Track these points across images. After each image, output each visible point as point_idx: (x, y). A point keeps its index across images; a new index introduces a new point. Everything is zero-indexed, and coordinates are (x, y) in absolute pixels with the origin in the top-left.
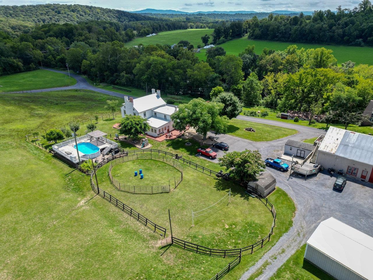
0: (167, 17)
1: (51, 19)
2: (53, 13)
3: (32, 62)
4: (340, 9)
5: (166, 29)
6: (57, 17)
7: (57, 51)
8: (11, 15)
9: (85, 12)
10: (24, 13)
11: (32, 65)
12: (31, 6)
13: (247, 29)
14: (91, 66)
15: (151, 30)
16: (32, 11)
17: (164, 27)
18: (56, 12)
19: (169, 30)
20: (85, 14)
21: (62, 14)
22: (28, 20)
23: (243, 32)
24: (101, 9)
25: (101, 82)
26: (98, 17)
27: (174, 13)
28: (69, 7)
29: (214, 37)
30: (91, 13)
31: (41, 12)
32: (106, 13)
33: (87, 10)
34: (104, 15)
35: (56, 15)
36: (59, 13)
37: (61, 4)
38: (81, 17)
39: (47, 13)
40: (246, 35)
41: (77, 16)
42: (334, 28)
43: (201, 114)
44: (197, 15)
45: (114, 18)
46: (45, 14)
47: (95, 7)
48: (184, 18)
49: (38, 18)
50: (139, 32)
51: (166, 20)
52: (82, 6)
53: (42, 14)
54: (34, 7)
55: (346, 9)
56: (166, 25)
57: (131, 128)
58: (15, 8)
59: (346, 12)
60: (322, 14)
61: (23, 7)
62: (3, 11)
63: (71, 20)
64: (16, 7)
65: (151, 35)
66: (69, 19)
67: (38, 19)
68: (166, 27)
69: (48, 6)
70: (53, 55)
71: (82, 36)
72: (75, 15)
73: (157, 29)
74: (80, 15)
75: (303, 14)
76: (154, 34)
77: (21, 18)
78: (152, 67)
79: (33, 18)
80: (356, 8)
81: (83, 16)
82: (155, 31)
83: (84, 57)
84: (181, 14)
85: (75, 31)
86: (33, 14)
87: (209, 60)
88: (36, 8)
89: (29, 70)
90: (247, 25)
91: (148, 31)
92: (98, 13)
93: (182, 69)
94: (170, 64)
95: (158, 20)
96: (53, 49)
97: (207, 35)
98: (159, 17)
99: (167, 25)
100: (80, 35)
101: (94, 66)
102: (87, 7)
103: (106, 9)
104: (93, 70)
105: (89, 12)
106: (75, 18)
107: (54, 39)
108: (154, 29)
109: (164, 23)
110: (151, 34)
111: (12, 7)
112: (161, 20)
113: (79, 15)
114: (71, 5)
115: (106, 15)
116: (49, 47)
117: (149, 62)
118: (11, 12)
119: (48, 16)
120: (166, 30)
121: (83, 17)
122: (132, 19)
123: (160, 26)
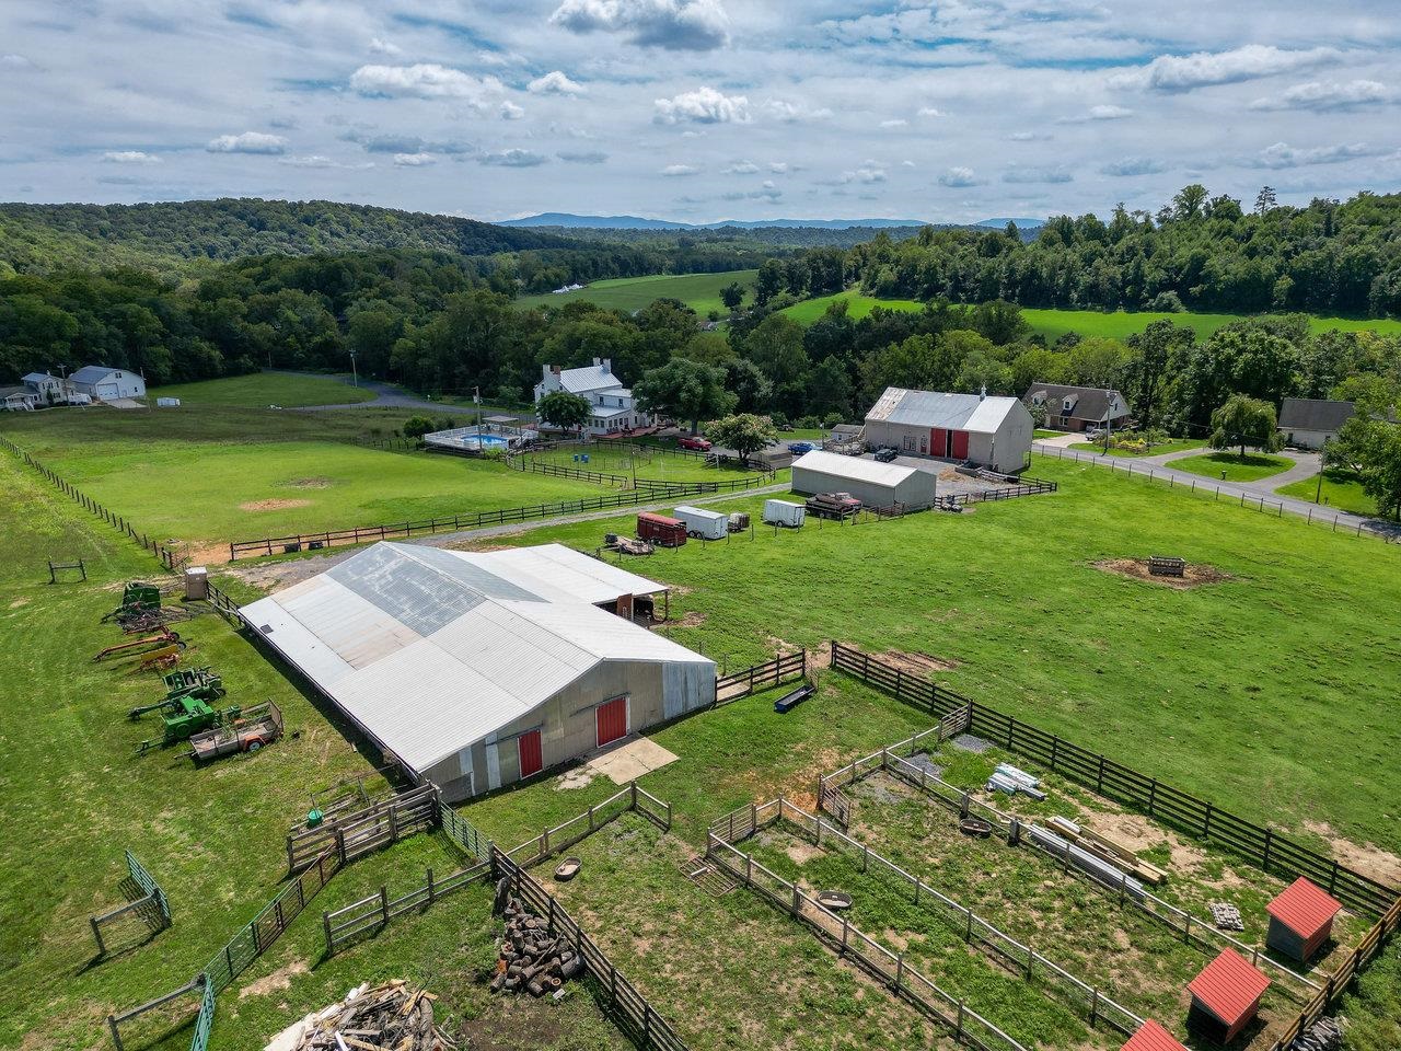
0: (617, 239)
1: (235, 244)
2: (243, 227)
3: (245, 350)
4: (1120, 212)
5: (613, 273)
6: (257, 240)
7: (308, 323)
8: (103, 233)
9: (347, 225)
10: (146, 228)
11: (245, 360)
12: (167, 205)
13: (857, 268)
14: (417, 354)
15: (566, 274)
16: (172, 220)
17: (608, 267)
18: (251, 224)
19: (623, 275)
20: (348, 231)
21: (273, 229)
22: (160, 250)
23: (848, 277)
24: (401, 215)
25: (445, 393)
26: (390, 238)
27: (639, 227)
28: (294, 208)
29: (760, 290)
30: (367, 227)
31: (202, 224)
32: (416, 227)
33: (355, 220)
34: (408, 235)
35: (251, 234)
36: (261, 226)
37: (267, 198)
38: (335, 239)
39: (222, 225)
40: (856, 284)
41: (321, 236)
42: (1098, 262)
43: (685, 379)
44: (719, 231)
45: (442, 241)
46: (217, 231)
47: (380, 210)
48: (673, 241)
49: (194, 242)
50: (530, 282)
51: (610, 248)
52: (336, 205)
53: (204, 230)
54: (179, 207)
55: (1138, 213)
56: (614, 262)
57: (560, 410)
58: (115, 211)
59: (1140, 220)
60: (1069, 226)
61: (141, 207)
62: (76, 219)
63: (302, 250)
64: (122, 209)
65: (566, 289)
66: (295, 247)
67: (192, 246)
68: (615, 267)
69: (224, 206)
70: (297, 335)
71: (370, 287)
72: (316, 235)
73: (585, 272)
74: (332, 234)
75: (1014, 225)
76: (576, 286)
77: (136, 244)
78: (583, 345)
79: (177, 243)
80: (1167, 210)
81: (339, 236)
82: (579, 277)
83: (398, 332)
84: (664, 230)
85: (346, 275)
86: (174, 230)
87: (734, 340)
88: (186, 212)
89: (235, 371)
90: (859, 258)
91: (557, 276)
92: (390, 228)
93: (657, 350)
94: (628, 339)
95: (585, 246)
96: (298, 319)
97: (736, 284)
98: (588, 238)
99: (616, 259)
100: (367, 284)
101: (425, 355)
102: (354, 208)
103: (414, 214)
104: (423, 362)
105: (359, 225)
106: (316, 242)
107: (300, 295)
108: (575, 271)
109: (608, 255)
110: (568, 286)
111: (108, 208)
112: (598, 246)
113: (327, 235)
114: (301, 203)
115: (415, 233)
116: (290, 313)
117: (577, 334)
118: (106, 223)
119: (226, 235)
120: (614, 275)
121: (340, 240)
122: (500, 245)
123: (595, 263)
